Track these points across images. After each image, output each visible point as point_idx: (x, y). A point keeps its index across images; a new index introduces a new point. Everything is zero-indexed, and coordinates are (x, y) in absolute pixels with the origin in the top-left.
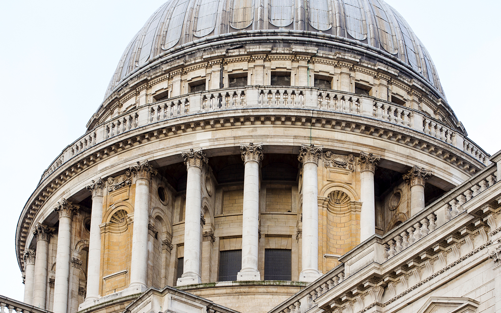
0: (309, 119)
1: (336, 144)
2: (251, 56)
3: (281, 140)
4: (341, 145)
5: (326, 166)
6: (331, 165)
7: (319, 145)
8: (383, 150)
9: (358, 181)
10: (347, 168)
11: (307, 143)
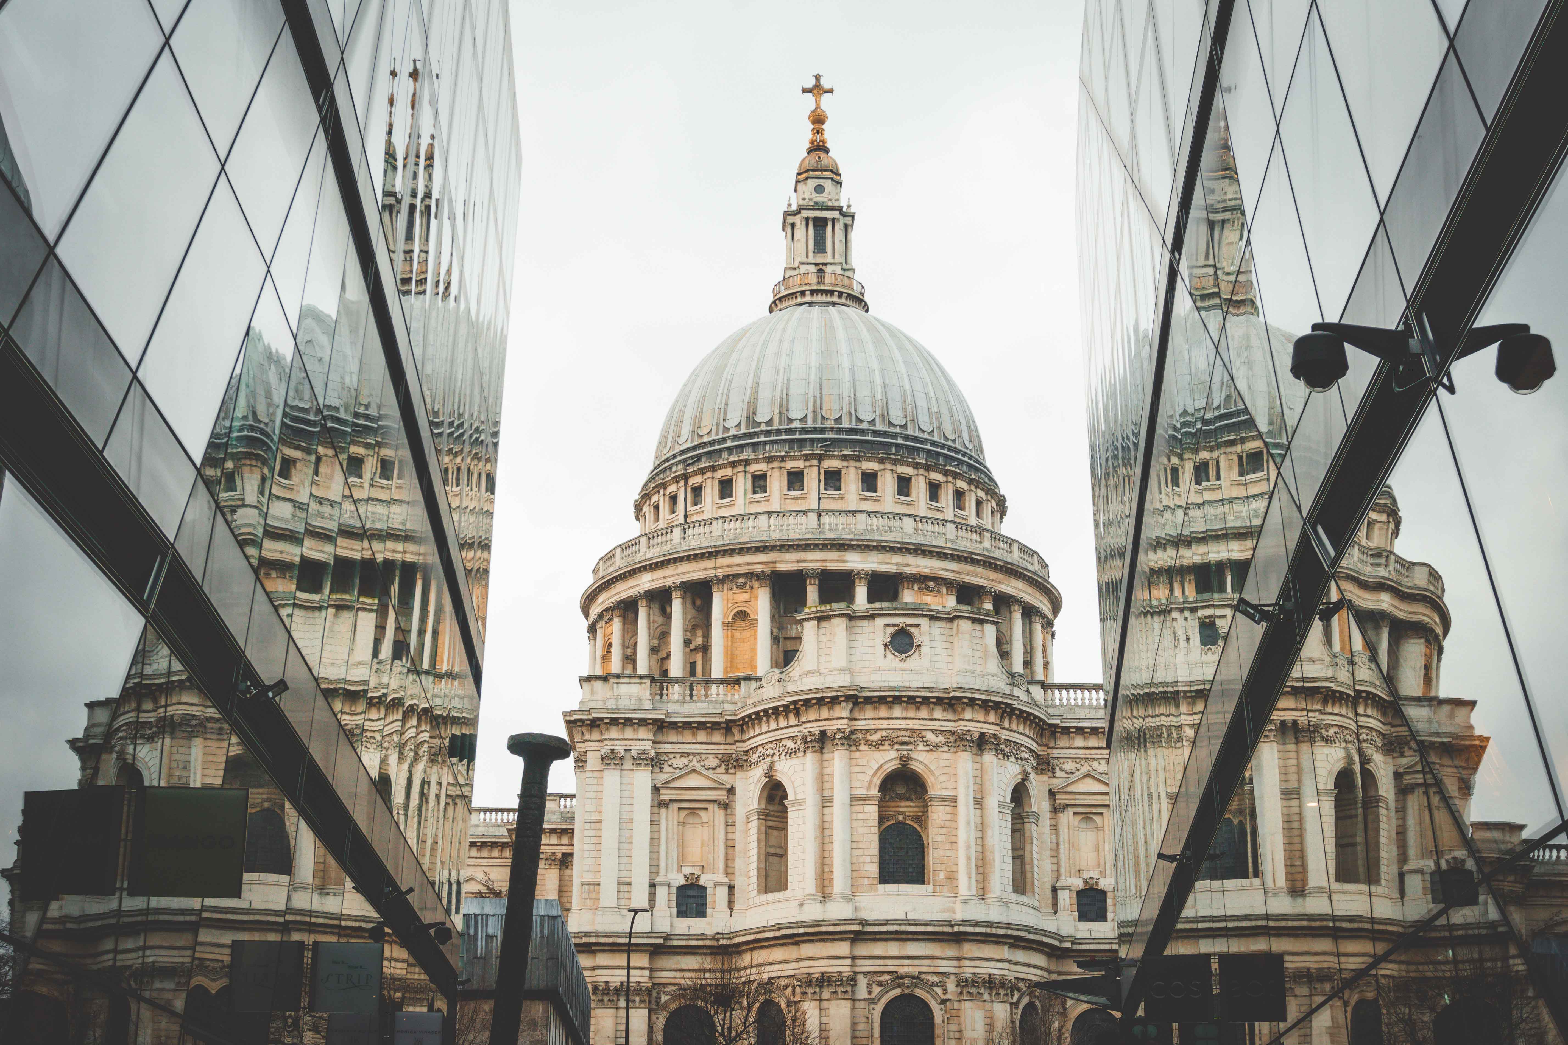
0: (710, 553)
1: (735, 569)
2: (702, 471)
3: (694, 574)
4: (738, 568)
5: (731, 589)
6: (735, 588)
7: (720, 573)
8: (774, 563)
9: (756, 598)
10: (748, 587)
11: (711, 574)
